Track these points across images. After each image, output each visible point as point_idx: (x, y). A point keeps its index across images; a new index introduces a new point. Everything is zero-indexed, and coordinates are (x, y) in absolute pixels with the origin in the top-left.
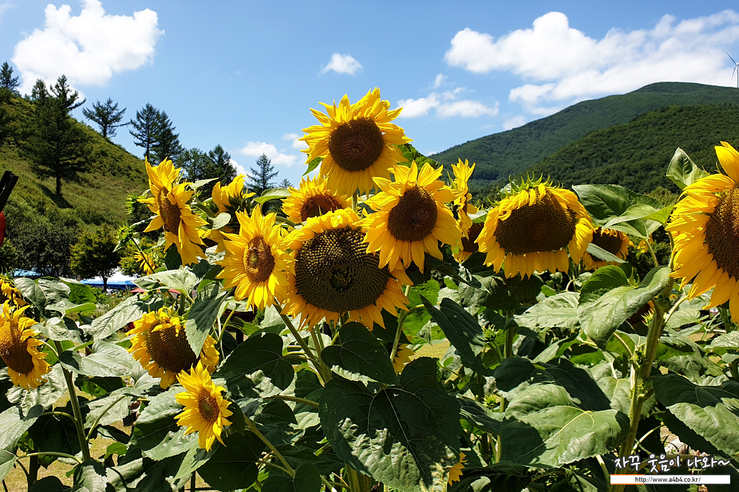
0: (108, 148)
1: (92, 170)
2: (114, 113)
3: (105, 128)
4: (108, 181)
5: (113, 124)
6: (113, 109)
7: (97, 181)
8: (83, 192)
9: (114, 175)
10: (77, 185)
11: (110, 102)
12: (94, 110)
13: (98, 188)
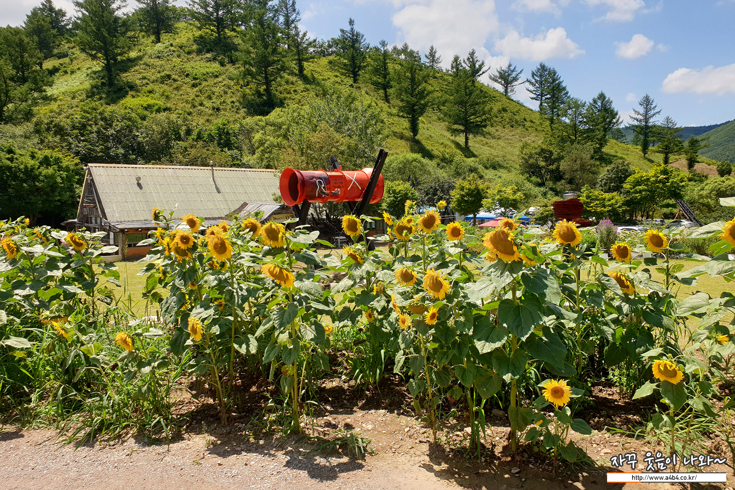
0: (508, 105)
1: (495, 125)
2: (514, 75)
3: (506, 88)
4: (507, 133)
5: (513, 84)
6: (513, 71)
7: (498, 133)
8: (487, 143)
9: (512, 127)
10: (482, 138)
11: (510, 66)
12: (498, 74)
13: (498, 139)
